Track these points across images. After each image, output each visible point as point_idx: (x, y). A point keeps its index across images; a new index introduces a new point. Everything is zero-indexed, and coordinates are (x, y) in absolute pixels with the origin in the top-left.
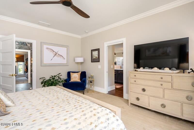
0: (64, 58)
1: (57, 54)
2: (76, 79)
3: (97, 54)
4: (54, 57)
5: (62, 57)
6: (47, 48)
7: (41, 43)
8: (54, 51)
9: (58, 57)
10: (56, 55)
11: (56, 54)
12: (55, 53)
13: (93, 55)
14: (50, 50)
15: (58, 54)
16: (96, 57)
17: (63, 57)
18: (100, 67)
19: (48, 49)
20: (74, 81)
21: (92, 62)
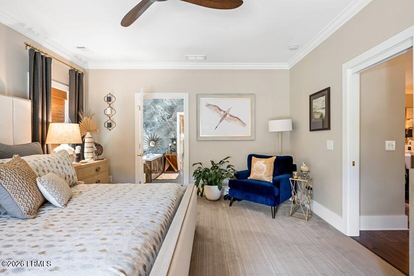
0: (244, 124)
1: (228, 116)
2: (261, 175)
3: (324, 106)
4: (221, 122)
5: (238, 122)
6: (208, 105)
7: (197, 95)
8: (221, 110)
9: (229, 121)
10: (226, 118)
11: (225, 116)
12: (223, 112)
13: (314, 111)
14: (214, 108)
15: (231, 116)
16: (322, 116)
17: (242, 122)
18: (330, 145)
19: (210, 106)
20: (256, 178)
21: (311, 130)
